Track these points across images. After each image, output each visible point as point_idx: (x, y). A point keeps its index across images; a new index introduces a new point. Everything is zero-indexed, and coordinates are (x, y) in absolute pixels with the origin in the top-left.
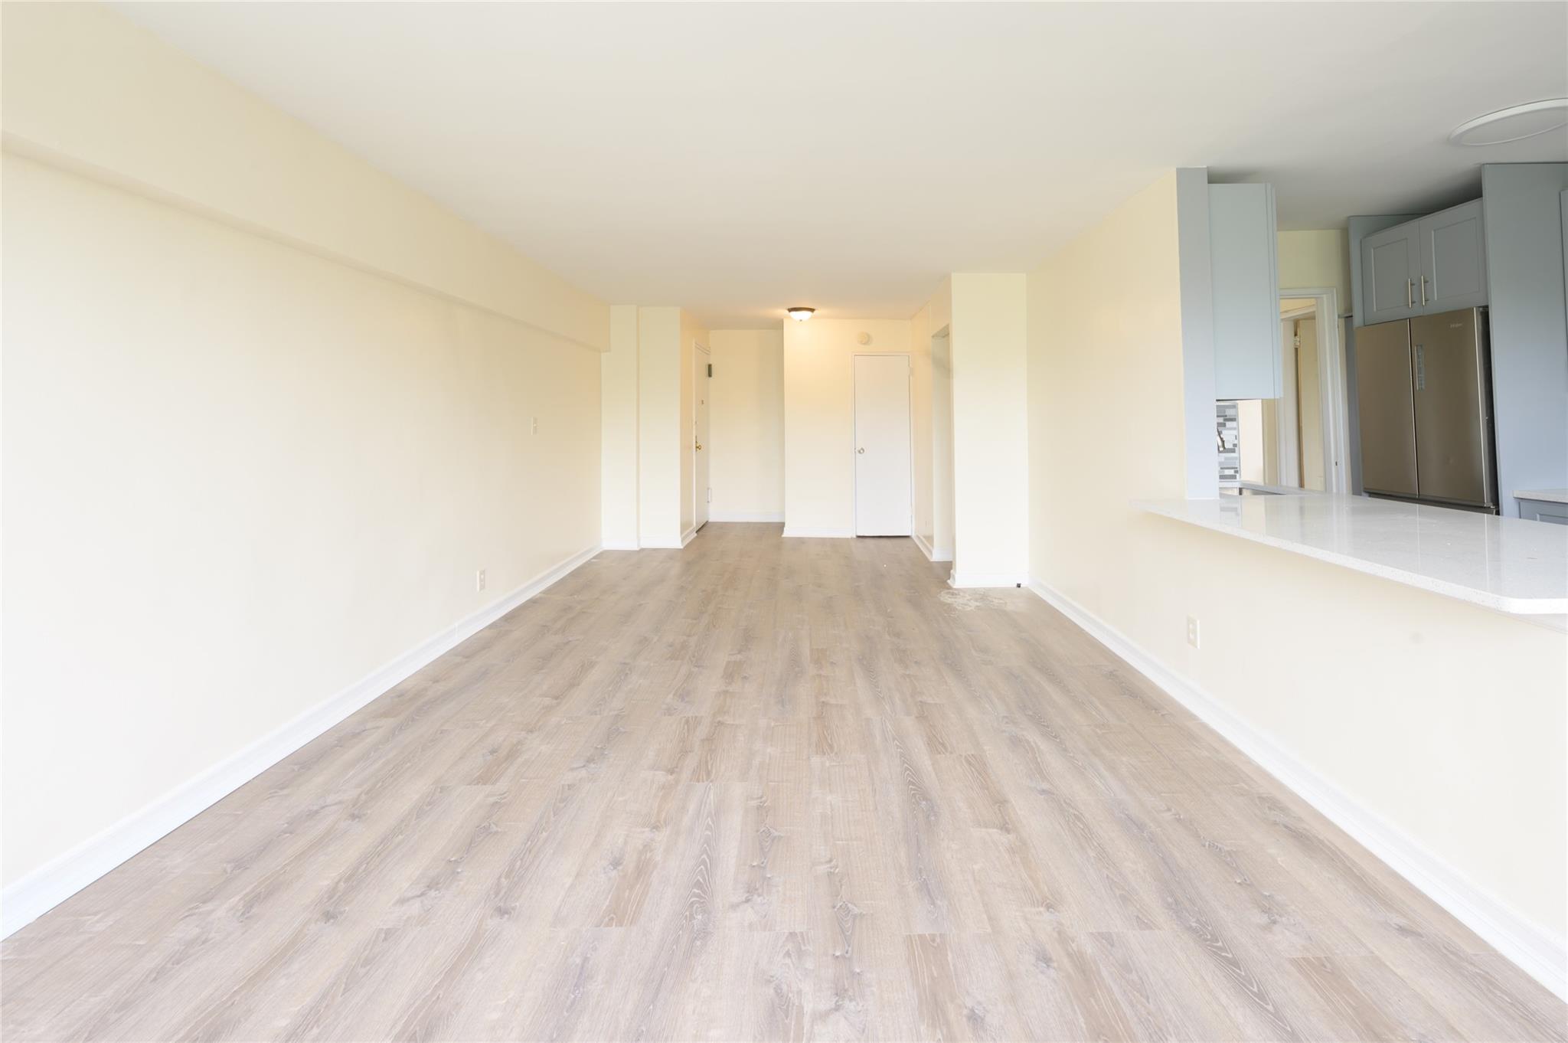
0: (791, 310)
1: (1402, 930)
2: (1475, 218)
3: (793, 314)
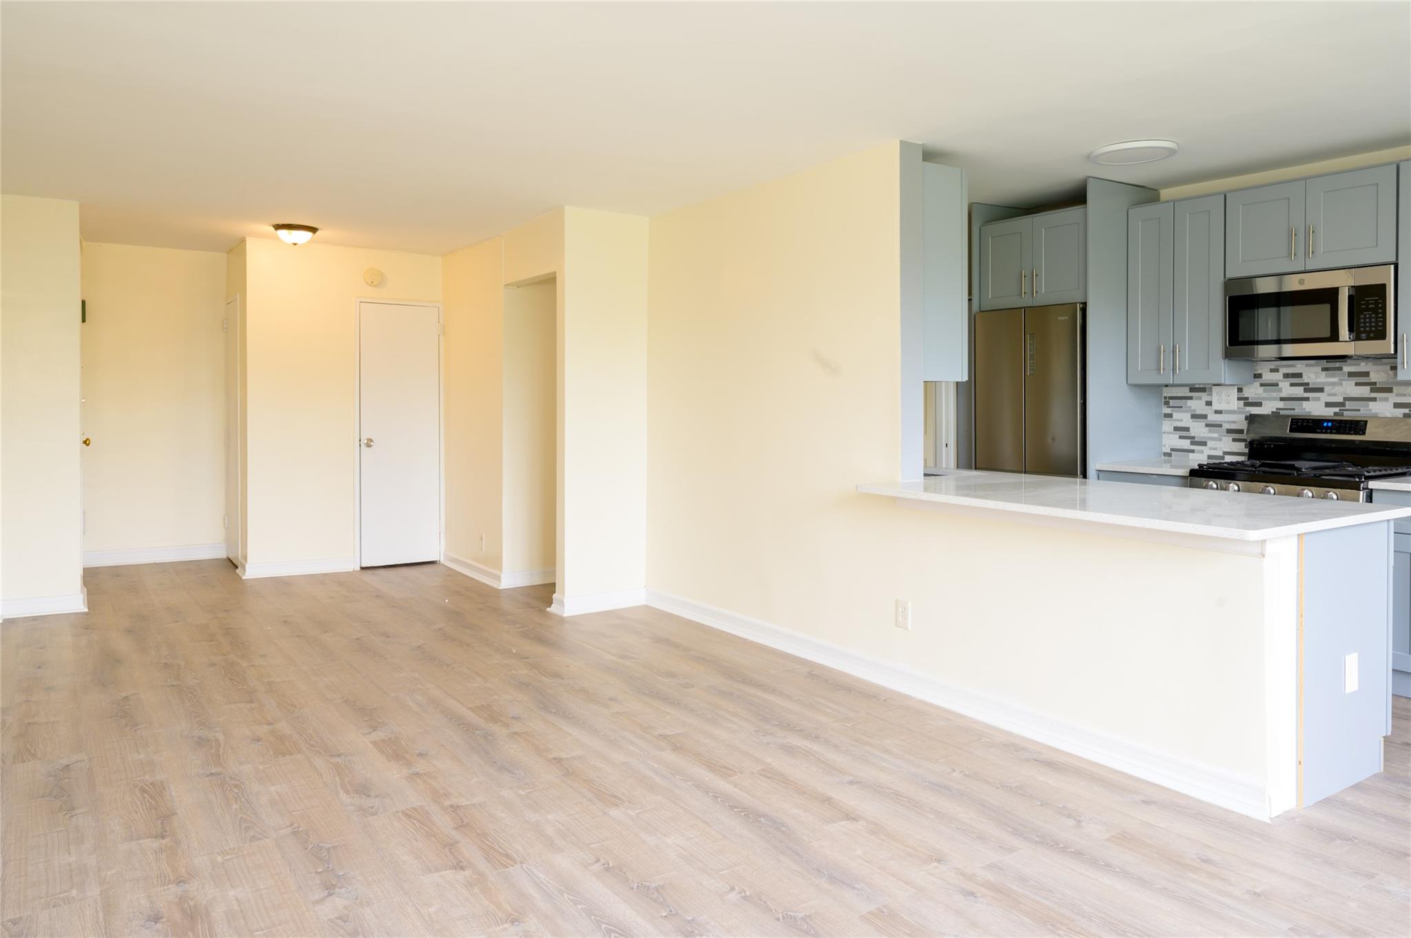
0: (278, 227)
1: (1144, 802)
2: (1078, 223)
3: (283, 233)
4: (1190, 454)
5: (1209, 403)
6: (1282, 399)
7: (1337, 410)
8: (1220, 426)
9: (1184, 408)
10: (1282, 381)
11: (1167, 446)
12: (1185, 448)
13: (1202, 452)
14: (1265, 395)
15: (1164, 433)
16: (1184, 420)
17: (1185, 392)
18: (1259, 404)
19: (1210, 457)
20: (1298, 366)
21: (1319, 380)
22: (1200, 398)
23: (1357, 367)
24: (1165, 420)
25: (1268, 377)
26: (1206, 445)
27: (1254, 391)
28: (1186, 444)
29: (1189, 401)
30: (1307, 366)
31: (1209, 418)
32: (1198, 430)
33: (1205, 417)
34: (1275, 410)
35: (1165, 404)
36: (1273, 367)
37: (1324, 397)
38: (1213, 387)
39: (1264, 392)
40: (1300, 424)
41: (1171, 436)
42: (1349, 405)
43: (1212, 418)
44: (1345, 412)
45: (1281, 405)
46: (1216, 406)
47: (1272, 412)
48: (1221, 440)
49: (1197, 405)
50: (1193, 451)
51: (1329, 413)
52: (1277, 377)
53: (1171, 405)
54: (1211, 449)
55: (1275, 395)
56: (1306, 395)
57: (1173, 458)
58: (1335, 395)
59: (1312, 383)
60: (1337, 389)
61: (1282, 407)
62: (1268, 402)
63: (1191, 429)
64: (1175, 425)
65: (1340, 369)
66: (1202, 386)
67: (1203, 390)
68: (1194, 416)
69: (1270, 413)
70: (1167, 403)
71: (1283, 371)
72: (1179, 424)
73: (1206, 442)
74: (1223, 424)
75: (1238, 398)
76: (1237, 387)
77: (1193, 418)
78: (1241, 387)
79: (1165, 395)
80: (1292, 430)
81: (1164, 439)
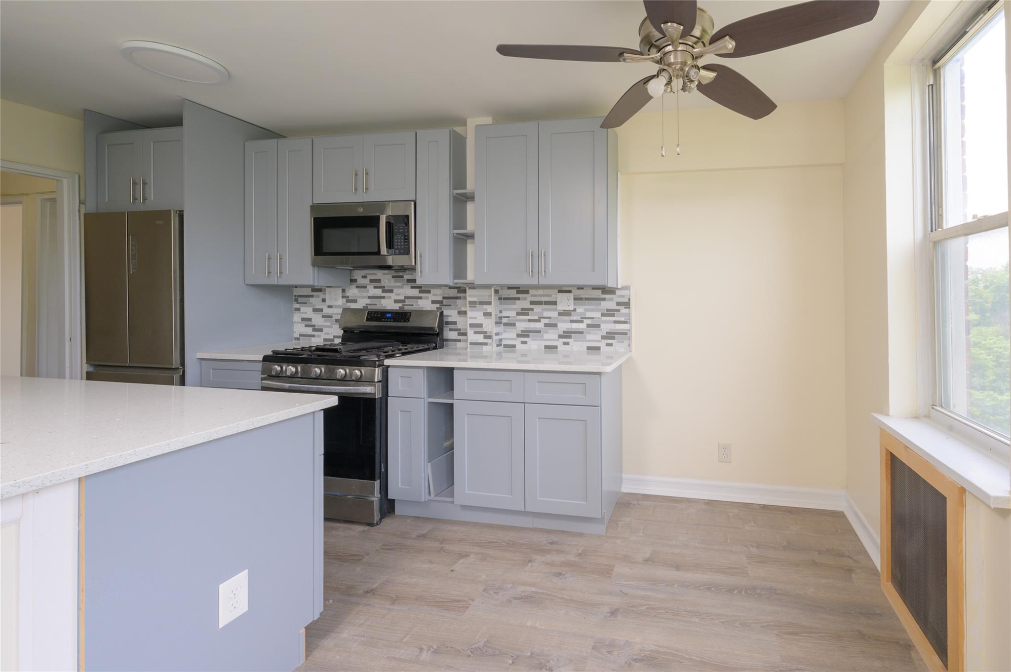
4: (312, 338)
5: (324, 300)
6: (369, 297)
7: (400, 305)
8: (331, 317)
9: (308, 304)
10: (368, 284)
11: (297, 333)
12: (309, 334)
13: (319, 336)
14: (359, 294)
15: (295, 322)
16: (308, 313)
17: (308, 292)
18: (355, 301)
19: (325, 340)
20: (378, 274)
21: (390, 284)
22: (318, 297)
23: (412, 276)
24: (295, 313)
25: (361, 281)
26: (322, 331)
27: (352, 292)
28: (309, 331)
29: (311, 299)
30: (384, 274)
31: (324, 311)
32: (318, 320)
33: (321, 310)
34: (365, 305)
35: (295, 301)
36: (364, 275)
37: (393, 296)
38: (327, 288)
39: (359, 292)
40: (373, 315)
41: (299, 325)
42: (407, 302)
43: (327, 311)
44: (405, 307)
45: (368, 301)
46: (328, 302)
47: (364, 307)
48: (331, 327)
49: (316, 302)
50: (314, 336)
51: (396, 307)
52: (366, 281)
53: (299, 301)
54: (326, 334)
55: (365, 294)
56: (383, 295)
57: (301, 341)
58: (400, 294)
59: (387, 286)
60: (401, 291)
61: (369, 303)
62: (361, 300)
63: (313, 320)
64: (302, 317)
65: (402, 277)
66: (319, 288)
67: (320, 290)
68: (315, 310)
69: (362, 308)
70: (296, 300)
71: (370, 277)
72: (305, 316)
73: (322, 329)
74: (333, 316)
75: (342, 296)
76: (341, 288)
77: (313, 311)
78: (343, 288)
79: (295, 294)
80: (368, 320)
81: (294, 328)
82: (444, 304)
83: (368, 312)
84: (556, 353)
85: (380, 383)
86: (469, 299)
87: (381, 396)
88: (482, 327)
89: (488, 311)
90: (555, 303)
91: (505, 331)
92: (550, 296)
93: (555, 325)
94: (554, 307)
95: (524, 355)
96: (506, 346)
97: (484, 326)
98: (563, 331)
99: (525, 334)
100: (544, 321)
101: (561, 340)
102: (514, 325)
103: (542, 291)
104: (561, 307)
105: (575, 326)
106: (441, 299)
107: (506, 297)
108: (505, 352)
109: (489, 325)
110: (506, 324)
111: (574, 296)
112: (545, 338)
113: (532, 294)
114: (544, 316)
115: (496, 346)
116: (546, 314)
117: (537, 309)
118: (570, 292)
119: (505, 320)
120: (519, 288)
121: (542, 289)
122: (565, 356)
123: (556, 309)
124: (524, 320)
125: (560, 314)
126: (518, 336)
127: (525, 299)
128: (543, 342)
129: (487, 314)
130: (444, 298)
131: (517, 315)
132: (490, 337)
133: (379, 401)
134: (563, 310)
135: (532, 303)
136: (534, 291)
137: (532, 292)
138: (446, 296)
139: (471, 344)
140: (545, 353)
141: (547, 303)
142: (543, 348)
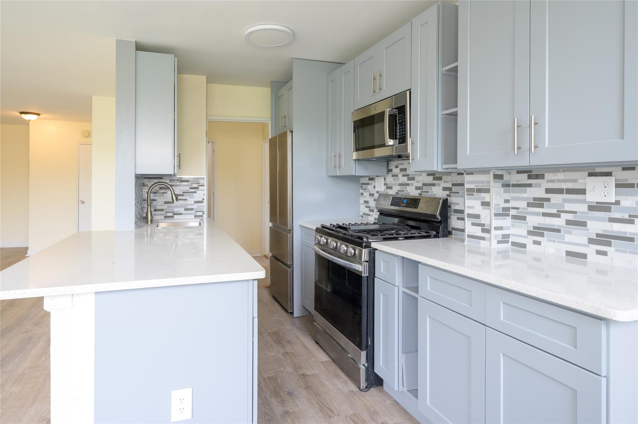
5: (374, 187)
6: (400, 185)
7: (419, 191)
9: (367, 190)
10: (399, 173)
11: (362, 212)
12: (367, 213)
13: (372, 215)
14: (393, 182)
15: (361, 204)
16: (367, 197)
17: (367, 180)
18: (391, 188)
20: (406, 164)
22: (372, 184)
24: (361, 197)
25: (395, 171)
27: (390, 179)
28: (367, 211)
29: (368, 186)
32: (371, 202)
33: (373, 195)
35: (361, 188)
36: (396, 165)
37: (415, 184)
38: (376, 178)
39: (393, 180)
40: (395, 200)
41: (363, 206)
42: (424, 188)
43: (376, 195)
45: (399, 188)
46: (377, 189)
47: (395, 193)
49: (371, 188)
50: (369, 215)
52: (397, 171)
53: (363, 188)
55: (397, 182)
56: (408, 182)
57: (363, 218)
58: (420, 182)
59: (411, 175)
60: (420, 178)
62: (394, 187)
63: (369, 202)
64: (364, 200)
66: (372, 177)
67: (373, 179)
71: (400, 167)
75: (384, 184)
76: (383, 177)
77: (370, 195)
78: (385, 177)
79: (361, 182)
80: (392, 204)
81: (361, 208)
82: (453, 191)
83: (393, 197)
84: (585, 264)
85: (367, 263)
86: (467, 186)
87: (367, 275)
88: (479, 218)
89: (486, 200)
90: (583, 192)
91: (513, 226)
92: (575, 181)
93: (583, 224)
94: (580, 197)
95: (538, 260)
96: (514, 244)
97: (482, 217)
98: (597, 234)
99: (538, 231)
100: (565, 217)
101: (592, 246)
102: (524, 218)
103: (563, 174)
104: (593, 197)
105: (617, 228)
106: (451, 186)
107: (515, 183)
108: (512, 251)
109: (486, 216)
110: (515, 217)
111: (616, 180)
112: (566, 240)
113: (548, 179)
114: (566, 209)
115: (496, 241)
116: (568, 207)
117: (555, 198)
118: (609, 174)
119: (513, 212)
120: (531, 171)
121: (563, 171)
122: (598, 272)
123: (585, 200)
124: (537, 214)
125: (591, 208)
126: (530, 233)
127: (539, 186)
128: (562, 245)
129: (486, 204)
130: (453, 185)
131: (528, 206)
132: (488, 231)
133: (366, 279)
134: (597, 203)
135: (548, 191)
136: (551, 174)
137: (548, 176)
138: (455, 182)
139: (469, 236)
140: (567, 261)
141: (570, 191)
142: (564, 254)
